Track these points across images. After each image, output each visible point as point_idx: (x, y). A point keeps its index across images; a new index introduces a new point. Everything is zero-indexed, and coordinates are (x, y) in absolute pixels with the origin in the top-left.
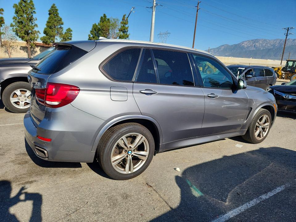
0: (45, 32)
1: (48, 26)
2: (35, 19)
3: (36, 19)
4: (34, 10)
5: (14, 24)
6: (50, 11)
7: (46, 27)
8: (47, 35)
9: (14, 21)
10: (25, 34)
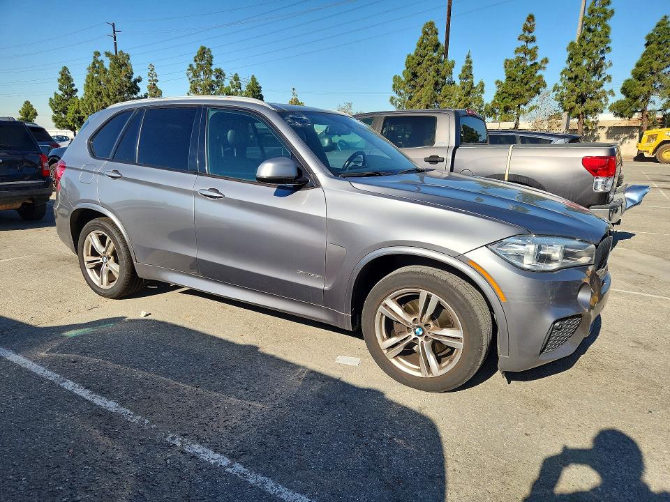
0: (624, 91)
1: (634, 73)
2: (608, 64)
3: (611, 64)
4: (608, 45)
5: (560, 84)
6: (649, 37)
7: (630, 76)
8: (628, 96)
9: (561, 80)
10: (577, 102)
